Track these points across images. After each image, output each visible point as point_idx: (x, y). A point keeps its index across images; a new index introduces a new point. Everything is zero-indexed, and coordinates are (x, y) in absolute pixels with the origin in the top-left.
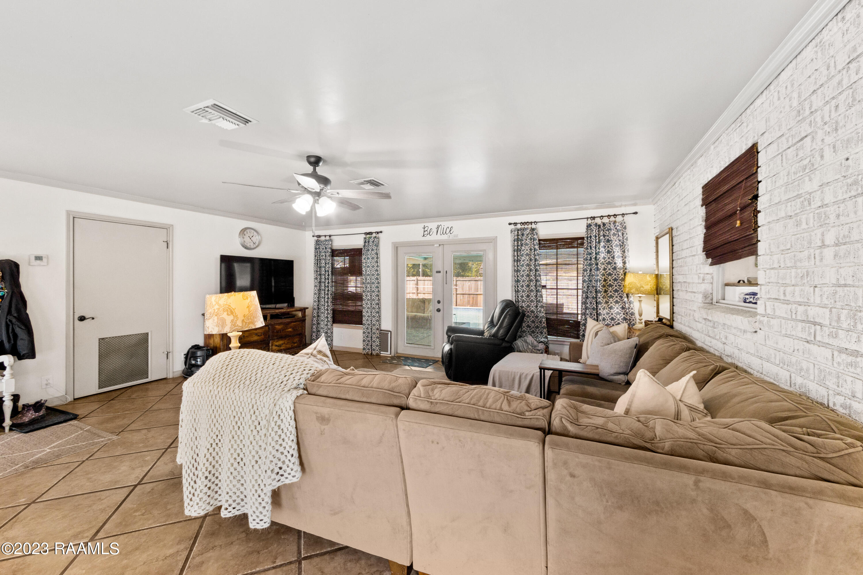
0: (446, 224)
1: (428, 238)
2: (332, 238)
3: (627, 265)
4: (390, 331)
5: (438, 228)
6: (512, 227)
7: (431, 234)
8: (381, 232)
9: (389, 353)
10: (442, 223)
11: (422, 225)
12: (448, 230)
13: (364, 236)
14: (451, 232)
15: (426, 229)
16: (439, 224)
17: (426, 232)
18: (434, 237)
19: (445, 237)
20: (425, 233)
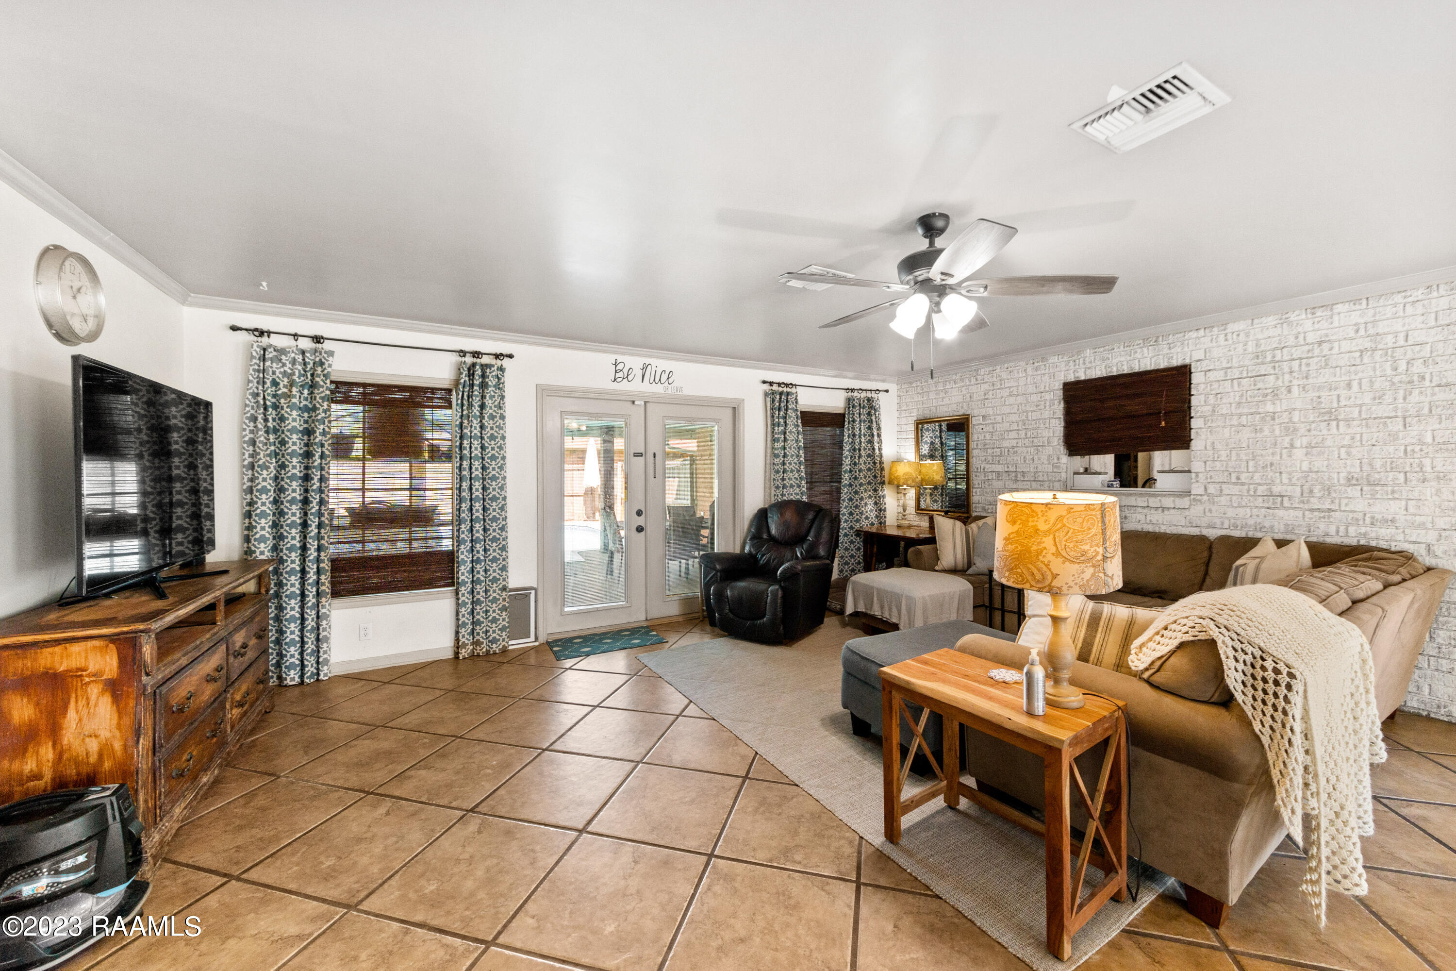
0: (660, 364)
1: (624, 386)
2: (327, 346)
3: (883, 452)
4: (531, 588)
5: (645, 368)
6: (766, 387)
7: (630, 378)
8: (511, 356)
9: (532, 638)
10: (654, 362)
11: (612, 358)
12: (664, 377)
13: (455, 358)
14: (670, 381)
15: (620, 367)
16: (648, 361)
17: (619, 373)
18: (635, 386)
19: (658, 389)
20: (618, 375)
